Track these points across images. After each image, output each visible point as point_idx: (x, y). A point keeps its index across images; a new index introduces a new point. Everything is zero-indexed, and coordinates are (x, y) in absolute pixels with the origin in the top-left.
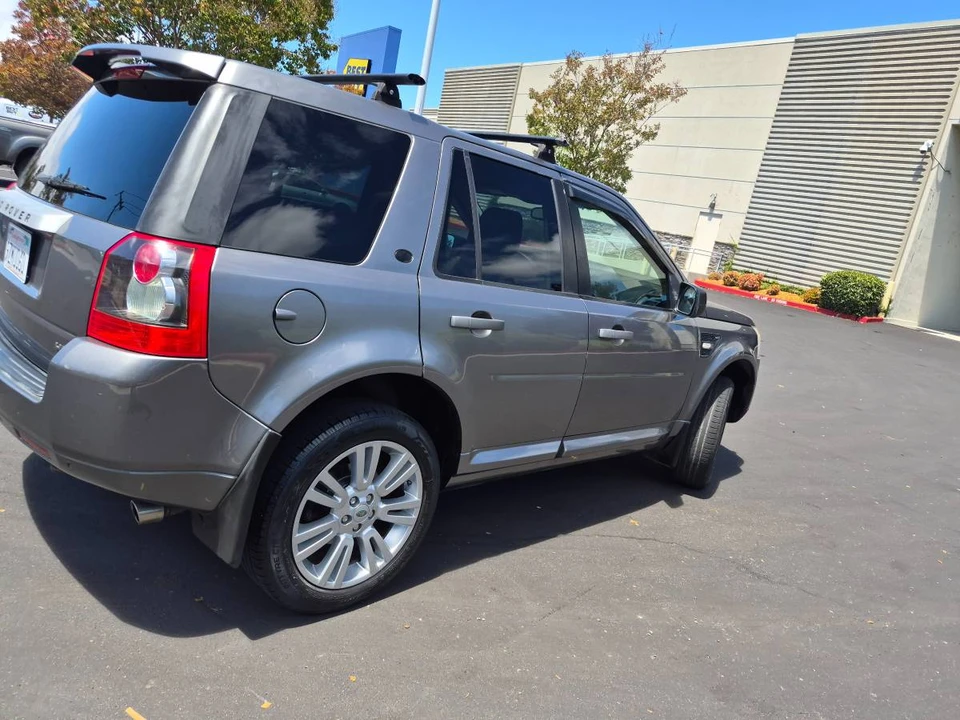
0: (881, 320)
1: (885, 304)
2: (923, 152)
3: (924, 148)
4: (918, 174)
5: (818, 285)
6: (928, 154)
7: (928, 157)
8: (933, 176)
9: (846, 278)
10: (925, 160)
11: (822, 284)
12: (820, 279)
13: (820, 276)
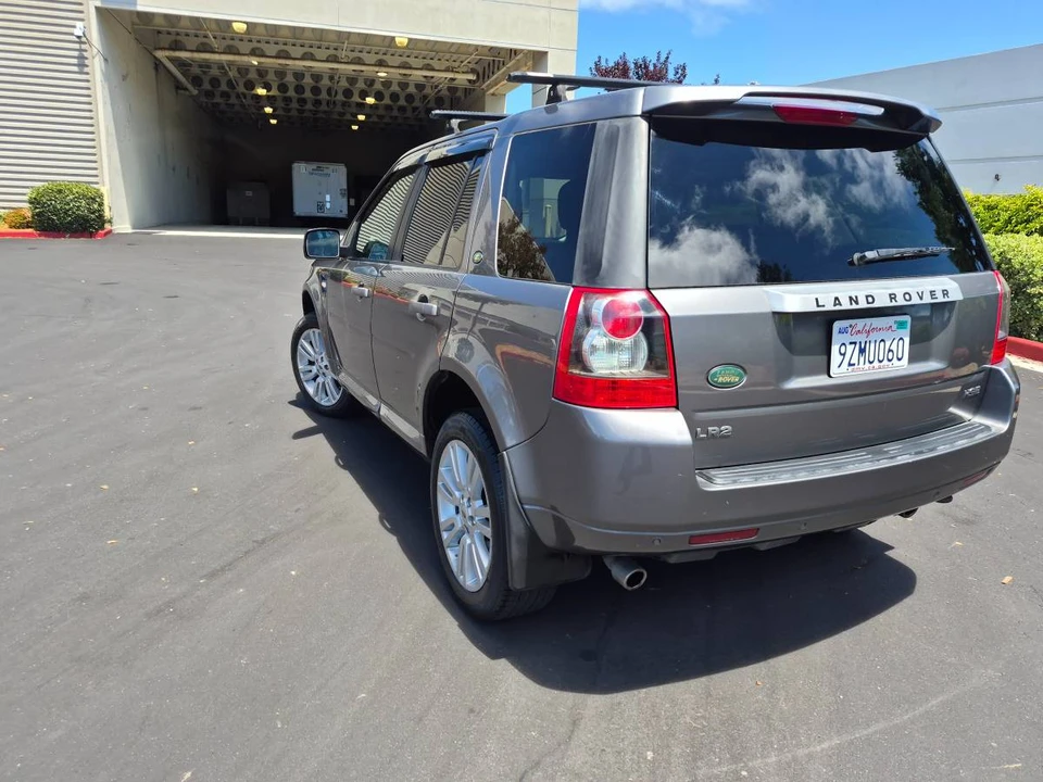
0: (110, 232)
1: (107, 214)
2: (79, 37)
3: (78, 32)
4: (82, 63)
5: (27, 205)
6: (84, 39)
7: (85, 43)
8: (97, 65)
9: (60, 191)
10: (83, 46)
11: (31, 203)
12: (26, 198)
13: (24, 194)
